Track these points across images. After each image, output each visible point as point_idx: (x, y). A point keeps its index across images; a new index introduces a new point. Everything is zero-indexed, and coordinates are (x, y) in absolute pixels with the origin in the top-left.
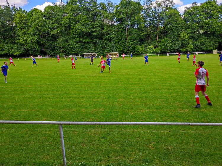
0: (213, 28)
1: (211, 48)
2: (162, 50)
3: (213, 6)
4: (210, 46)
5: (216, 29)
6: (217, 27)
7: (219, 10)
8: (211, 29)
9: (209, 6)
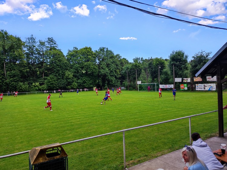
0: (91, 69)
1: (91, 86)
2: (48, 87)
3: (89, 52)
4: (91, 84)
5: (93, 70)
6: (94, 68)
7: (94, 56)
8: (90, 70)
9: (86, 51)
